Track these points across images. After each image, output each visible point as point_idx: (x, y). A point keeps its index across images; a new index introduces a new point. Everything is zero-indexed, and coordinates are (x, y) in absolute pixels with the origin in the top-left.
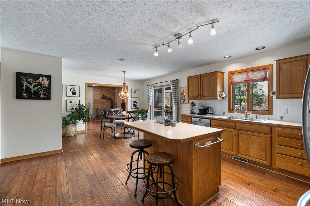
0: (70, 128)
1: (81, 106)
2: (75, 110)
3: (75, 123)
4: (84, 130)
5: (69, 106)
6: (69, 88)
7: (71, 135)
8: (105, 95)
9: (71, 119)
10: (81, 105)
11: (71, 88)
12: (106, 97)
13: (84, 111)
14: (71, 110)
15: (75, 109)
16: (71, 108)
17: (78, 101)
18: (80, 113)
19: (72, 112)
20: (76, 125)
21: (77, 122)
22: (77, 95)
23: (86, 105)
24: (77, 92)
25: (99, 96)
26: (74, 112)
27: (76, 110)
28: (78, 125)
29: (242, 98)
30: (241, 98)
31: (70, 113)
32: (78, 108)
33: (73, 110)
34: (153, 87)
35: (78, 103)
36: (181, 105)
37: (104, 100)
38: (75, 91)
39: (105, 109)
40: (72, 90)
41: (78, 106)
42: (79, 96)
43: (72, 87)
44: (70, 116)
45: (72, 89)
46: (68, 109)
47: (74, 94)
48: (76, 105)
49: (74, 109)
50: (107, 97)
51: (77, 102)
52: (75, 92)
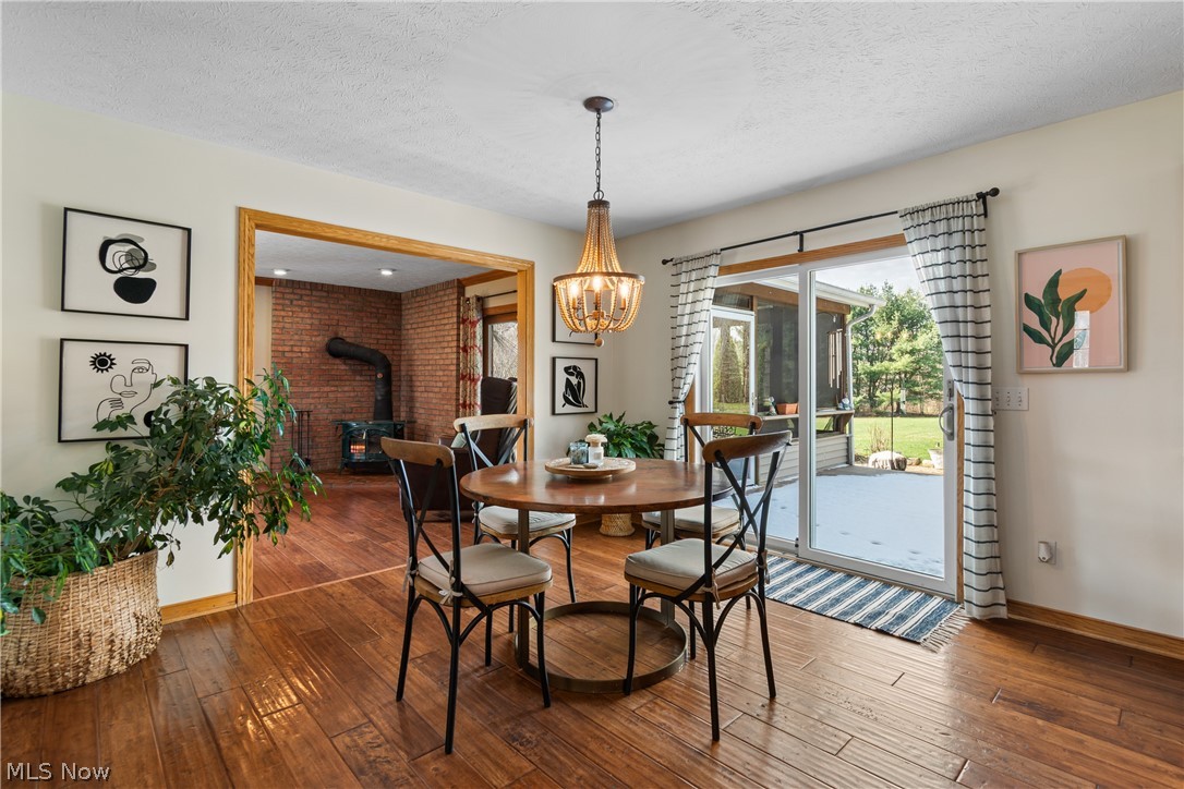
0: (93, 603)
1: (198, 396)
2: (145, 431)
3: (145, 547)
4: (227, 588)
5: (89, 396)
6: (86, 236)
7: (97, 673)
8: (343, 333)
9: (103, 516)
10: (201, 385)
11: (107, 244)
12: (351, 344)
13: (226, 437)
14: (106, 433)
15: (140, 419)
16: (106, 412)
17: (175, 353)
18: (188, 453)
19: (113, 445)
20: (149, 564)
21: (160, 537)
22: (165, 299)
23: (245, 391)
24: (165, 275)
25: (309, 341)
26: (132, 446)
27: (155, 434)
28: (171, 558)
29: (877, 366)
30: (873, 369)
31: (99, 454)
32: (174, 413)
33: (120, 432)
34: (713, 271)
35: (176, 373)
36: (1028, 385)
37: (340, 367)
38: (145, 263)
39: (347, 417)
40: (117, 255)
41: (171, 400)
42: (177, 311)
43: (116, 230)
44: (90, 489)
45: (112, 249)
46: (79, 422)
47: (135, 290)
48: (157, 385)
49: (130, 418)
50: (358, 346)
51: (166, 365)
52: (141, 275)
